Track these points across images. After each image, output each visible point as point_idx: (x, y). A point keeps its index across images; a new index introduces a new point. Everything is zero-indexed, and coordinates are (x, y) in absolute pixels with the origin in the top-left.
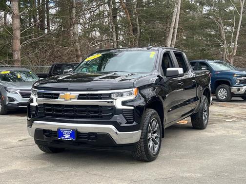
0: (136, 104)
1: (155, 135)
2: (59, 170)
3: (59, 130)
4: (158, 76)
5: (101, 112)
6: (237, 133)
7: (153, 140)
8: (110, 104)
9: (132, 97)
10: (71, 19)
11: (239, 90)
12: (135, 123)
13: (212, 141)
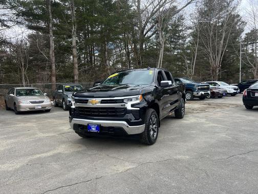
0: (141, 106)
1: (154, 126)
2: (88, 153)
3: (88, 125)
4: (155, 86)
5: (117, 112)
6: (203, 120)
7: (153, 130)
8: (123, 107)
9: (138, 101)
10: (105, 57)
11: (198, 94)
12: (140, 120)
13: (190, 127)
